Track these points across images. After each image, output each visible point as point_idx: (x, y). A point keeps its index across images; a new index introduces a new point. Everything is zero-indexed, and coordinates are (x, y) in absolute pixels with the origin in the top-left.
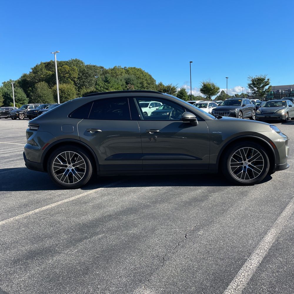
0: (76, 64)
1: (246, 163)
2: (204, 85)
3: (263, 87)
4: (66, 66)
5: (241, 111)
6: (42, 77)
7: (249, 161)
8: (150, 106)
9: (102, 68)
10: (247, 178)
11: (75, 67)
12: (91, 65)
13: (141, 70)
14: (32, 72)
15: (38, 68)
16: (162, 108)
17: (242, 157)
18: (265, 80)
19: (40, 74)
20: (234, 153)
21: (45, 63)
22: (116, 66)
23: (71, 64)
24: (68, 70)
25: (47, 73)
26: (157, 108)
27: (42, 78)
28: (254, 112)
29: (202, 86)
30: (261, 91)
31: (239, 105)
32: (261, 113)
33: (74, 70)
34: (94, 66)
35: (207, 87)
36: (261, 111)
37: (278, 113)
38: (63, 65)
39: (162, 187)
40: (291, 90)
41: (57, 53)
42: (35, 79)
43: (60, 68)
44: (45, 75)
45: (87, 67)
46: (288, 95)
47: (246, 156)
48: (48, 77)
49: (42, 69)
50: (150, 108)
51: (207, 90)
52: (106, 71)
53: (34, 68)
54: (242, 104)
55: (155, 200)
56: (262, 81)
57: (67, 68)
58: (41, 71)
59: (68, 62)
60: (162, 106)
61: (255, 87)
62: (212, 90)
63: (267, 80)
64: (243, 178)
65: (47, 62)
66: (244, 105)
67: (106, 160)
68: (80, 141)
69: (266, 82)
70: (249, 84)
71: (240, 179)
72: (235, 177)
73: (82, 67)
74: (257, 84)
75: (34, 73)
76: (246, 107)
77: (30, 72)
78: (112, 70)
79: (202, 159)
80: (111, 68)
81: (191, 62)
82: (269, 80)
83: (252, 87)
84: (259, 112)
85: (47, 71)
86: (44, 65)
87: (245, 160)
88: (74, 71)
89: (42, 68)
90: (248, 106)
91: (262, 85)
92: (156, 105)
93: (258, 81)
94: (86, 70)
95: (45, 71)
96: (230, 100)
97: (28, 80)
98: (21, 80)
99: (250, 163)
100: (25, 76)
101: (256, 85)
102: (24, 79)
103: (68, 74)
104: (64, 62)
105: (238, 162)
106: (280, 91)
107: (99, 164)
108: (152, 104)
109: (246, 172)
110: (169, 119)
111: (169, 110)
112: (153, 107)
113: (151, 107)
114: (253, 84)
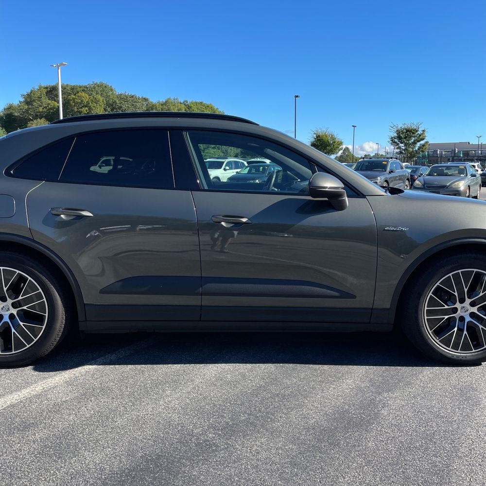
0: (101, 91)
1: (465, 309)
2: (318, 136)
3: (414, 143)
4: (83, 94)
5: (386, 181)
6: (41, 110)
7: (473, 304)
8: (225, 166)
9: (146, 100)
10: (466, 348)
11: (99, 97)
12: (126, 94)
13: (211, 108)
14: (24, 102)
15: (34, 95)
16: (246, 171)
17: (456, 294)
18: (419, 133)
19: (36, 106)
20: (438, 284)
21: (46, 88)
22: (169, 99)
23: (92, 91)
24: (87, 101)
25: (49, 104)
26: (239, 170)
27: (40, 112)
28: (407, 184)
29: (314, 138)
30: (411, 150)
31: (383, 171)
32: (423, 185)
33: (96, 101)
34: (133, 97)
35: (322, 139)
36: (423, 183)
37: (454, 187)
38: (78, 92)
39: (249, 366)
40: (457, 152)
41: (62, 66)
42: (28, 113)
43: (73, 96)
44: (46, 107)
45: (120, 97)
46: (451, 158)
47: (466, 290)
48: (52, 111)
49: (41, 98)
50: (225, 170)
51: (321, 145)
52: (153, 105)
53: (28, 95)
54: (388, 169)
55: (232, 420)
56: (413, 133)
57: (85, 97)
58: (39, 101)
59: (87, 88)
60: (247, 167)
61: (402, 143)
62: (329, 145)
63: (421, 132)
64: (456, 347)
65: (50, 86)
66: (392, 172)
67: (103, 292)
68: (33, 240)
69: (420, 135)
70: (392, 138)
71: (450, 349)
72: (436, 343)
73: (111, 97)
74: (405, 138)
75: (27, 103)
76: (395, 175)
77: (20, 103)
78: (162, 105)
79: (354, 297)
80: (161, 101)
81: (297, 96)
82: (425, 133)
83: (396, 143)
84: (419, 185)
85: (50, 102)
86: (44, 91)
87: (462, 301)
88: (96, 104)
89: (41, 95)
90: (398, 172)
91: (412, 141)
92: (237, 165)
93: (406, 132)
94: (117, 102)
95: (46, 101)
96: (366, 161)
97: (16, 115)
98: (4, 114)
99: (474, 310)
100: (10, 107)
101: (403, 140)
102: (9, 112)
103: (87, 108)
104: (80, 87)
105: (446, 307)
106: (438, 152)
107: (85, 302)
108: (229, 164)
109: (465, 332)
110: (270, 190)
111: (257, 175)
112: (231, 169)
113: (227, 168)
114: (399, 138)
